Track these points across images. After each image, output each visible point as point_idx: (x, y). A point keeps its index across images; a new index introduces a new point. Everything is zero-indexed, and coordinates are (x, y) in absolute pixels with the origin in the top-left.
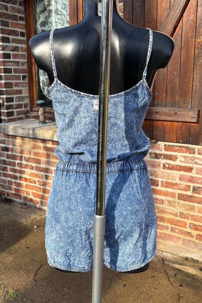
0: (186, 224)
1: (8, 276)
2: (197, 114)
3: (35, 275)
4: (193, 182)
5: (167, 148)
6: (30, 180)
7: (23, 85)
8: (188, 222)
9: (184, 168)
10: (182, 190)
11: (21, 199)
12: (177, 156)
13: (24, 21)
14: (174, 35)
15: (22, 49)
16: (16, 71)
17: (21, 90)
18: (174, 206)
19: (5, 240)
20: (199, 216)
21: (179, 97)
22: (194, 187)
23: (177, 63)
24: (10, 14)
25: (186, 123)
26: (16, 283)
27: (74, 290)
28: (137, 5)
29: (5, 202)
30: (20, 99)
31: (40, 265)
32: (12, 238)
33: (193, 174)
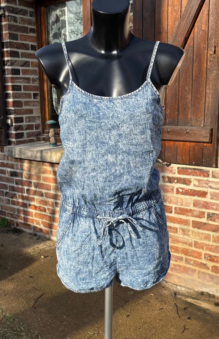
0: (201, 255)
1: (7, 302)
2: (210, 133)
3: (35, 303)
4: (207, 208)
5: (180, 171)
6: (40, 208)
7: (35, 104)
8: (203, 252)
9: (198, 193)
10: (196, 217)
11: (31, 230)
12: (190, 180)
13: (35, 33)
14: (185, 47)
15: (33, 64)
16: (26, 88)
17: (32, 110)
18: (188, 235)
19: (9, 269)
20: (214, 246)
21: (191, 115)
22: (208, 214)
23: (189, 78)
24: (19, 26)
25: (199, 143)
26: (15, 309)
27: (73, 318)
28: (148, 15)
29: (13, 232)
30: (30, 119)
31: (41, 293)
32: (17, 267)
33: (208, 199)
